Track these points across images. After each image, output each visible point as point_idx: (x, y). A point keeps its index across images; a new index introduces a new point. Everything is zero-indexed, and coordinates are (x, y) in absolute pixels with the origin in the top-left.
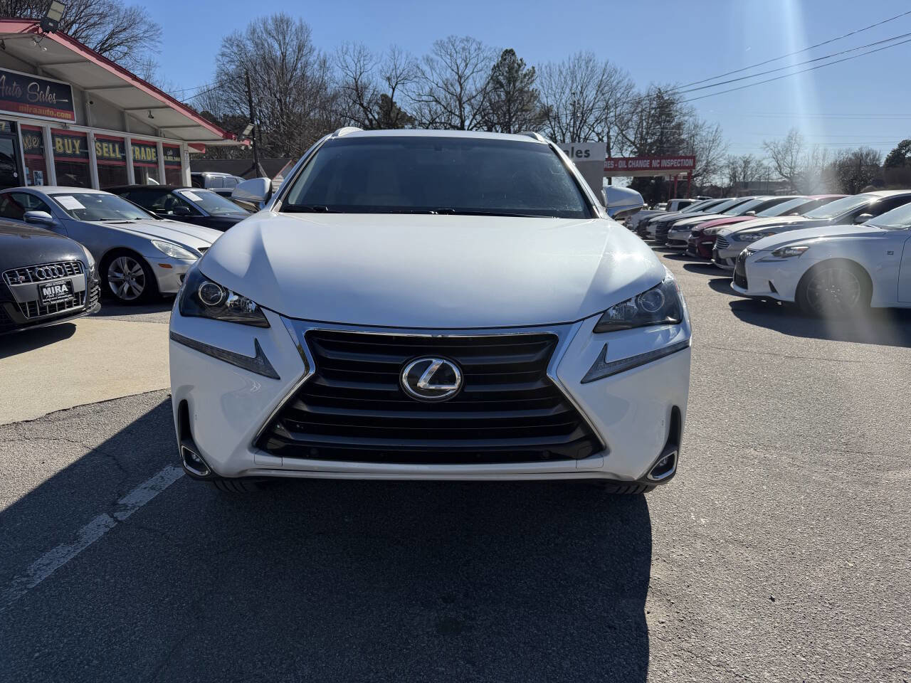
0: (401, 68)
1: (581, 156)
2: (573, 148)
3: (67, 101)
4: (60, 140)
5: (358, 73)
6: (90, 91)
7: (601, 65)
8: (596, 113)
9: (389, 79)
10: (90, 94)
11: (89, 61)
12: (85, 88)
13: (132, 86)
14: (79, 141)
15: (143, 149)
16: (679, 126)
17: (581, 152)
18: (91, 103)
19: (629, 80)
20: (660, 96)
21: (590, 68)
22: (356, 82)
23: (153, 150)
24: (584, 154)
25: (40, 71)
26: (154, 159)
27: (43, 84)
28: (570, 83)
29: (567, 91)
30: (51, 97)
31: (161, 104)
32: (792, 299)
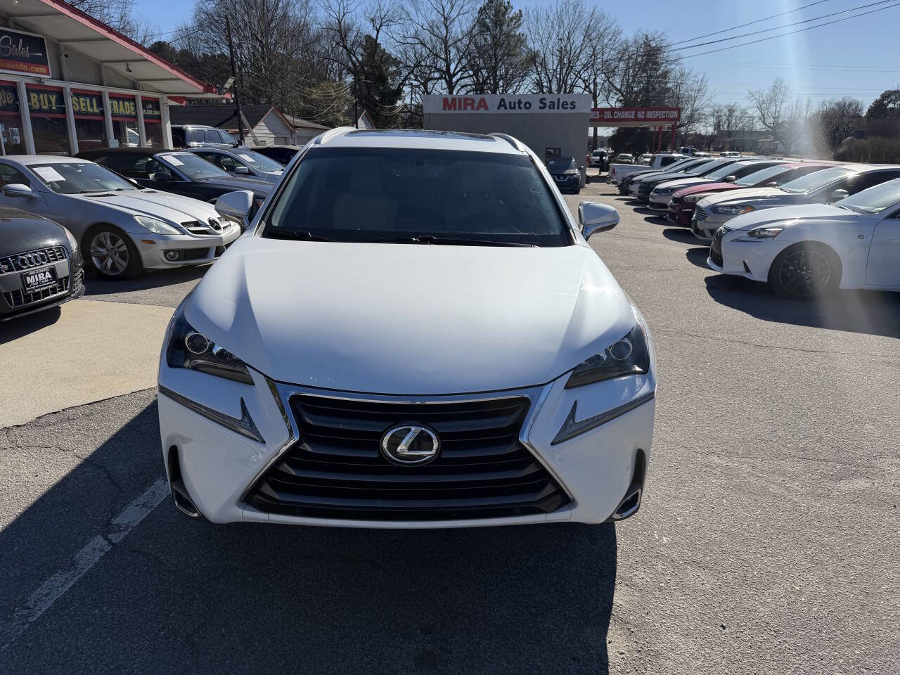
0: (386, 9)
1: (567, 108)
2: (559, 99)
3: (41, 54)
4: (35, 95)
5: (342, 14)
6: (65, 43)
7: (588, 10)
8: (583, 59)
9: (373, 20)
10: (65, 47)
11: (63, 14)
12: (59, 41)
13: (109, 39)
14: (54, 96)
15: (121, 103)
16: (665, 75)
17: (567, 104)
18: (66, 56)
19: (617, 26)
20: (647, 44)
21: (577, 13)
22: (340, 23)
23: (132, 104)
24: (569, 106)
25: (11, 23)
26: (133, 113)
27: (16, 37)
28: (557, 28)
29: (554, 36)
30: (25, 52)
31: (139, 57)
32: (765, 279)
